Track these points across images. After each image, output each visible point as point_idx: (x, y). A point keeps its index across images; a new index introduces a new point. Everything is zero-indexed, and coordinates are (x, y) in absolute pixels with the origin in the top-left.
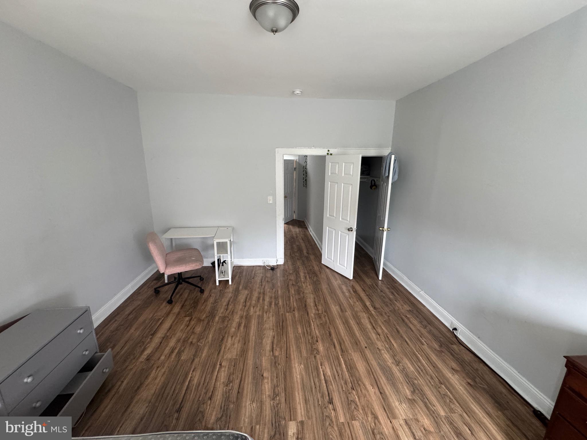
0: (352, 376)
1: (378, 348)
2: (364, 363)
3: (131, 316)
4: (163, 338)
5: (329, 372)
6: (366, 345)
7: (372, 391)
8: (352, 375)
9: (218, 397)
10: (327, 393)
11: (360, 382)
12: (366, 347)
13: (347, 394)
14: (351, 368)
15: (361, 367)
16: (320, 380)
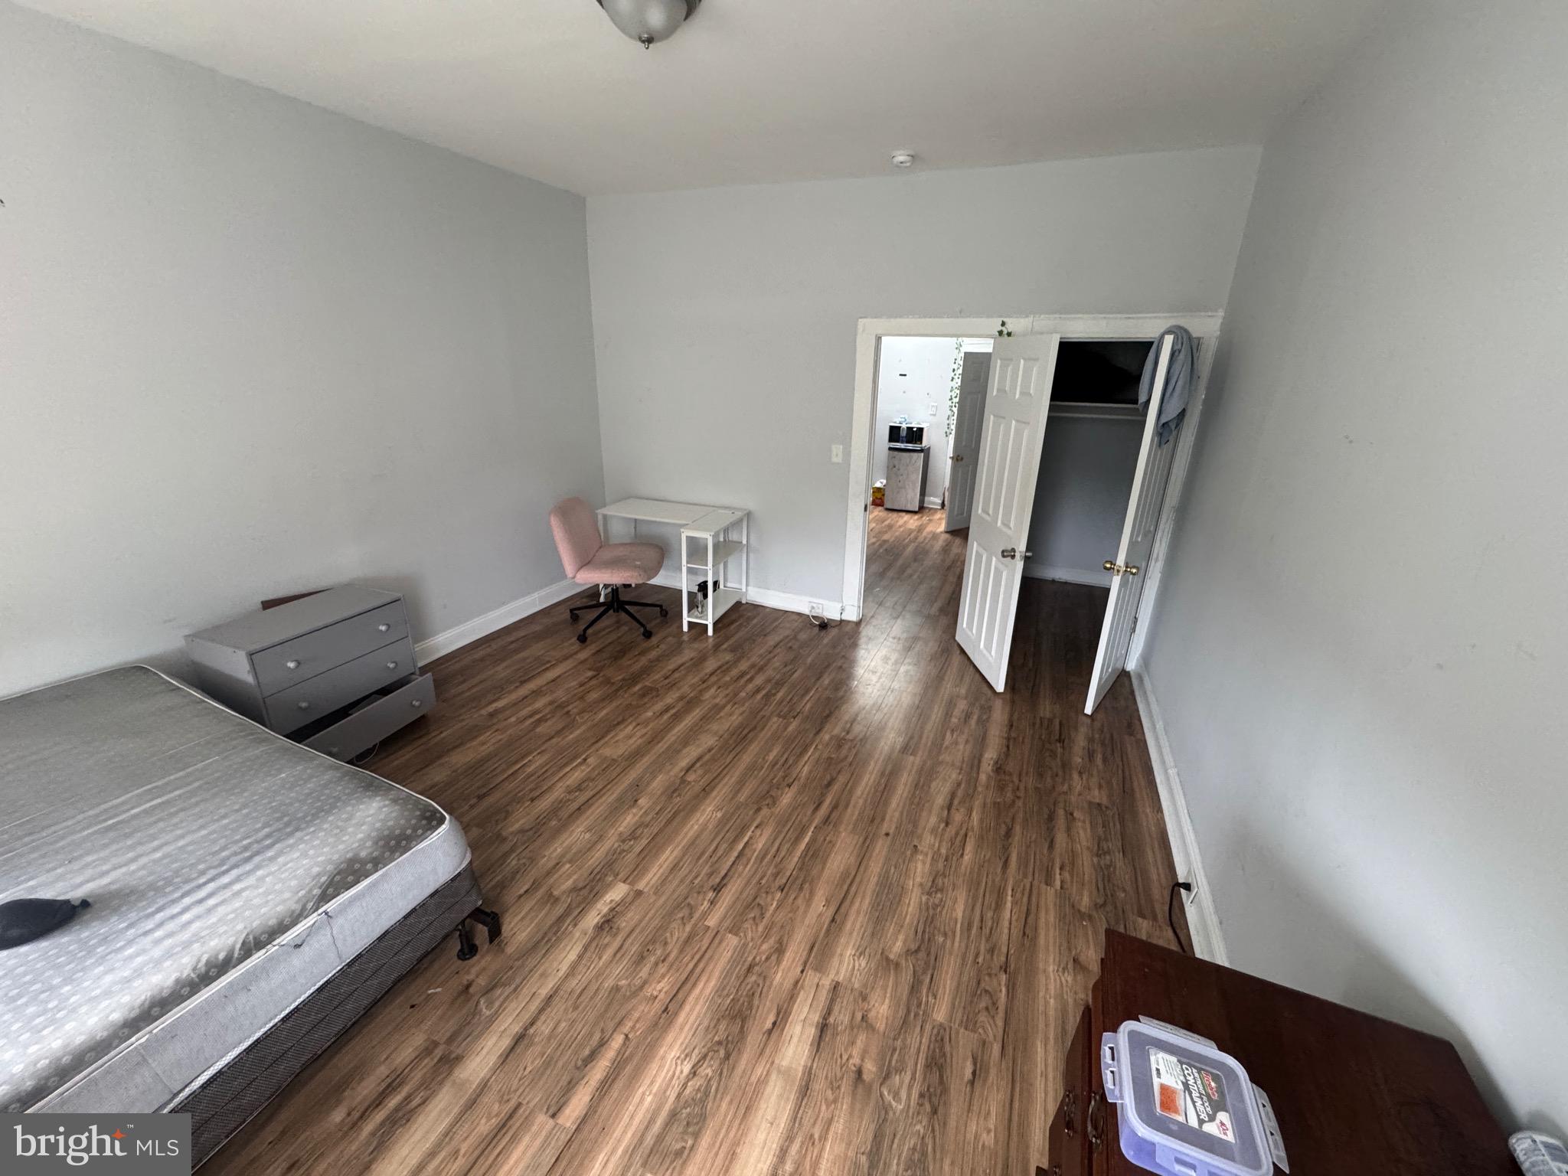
0: (801, 869)
1: (915, 846)
2: (852, 859)
3: (513, 646)
4: (533, 692)
5: (760, 845)
6: (891, 832)
7: (819, 907)
8: (803, 865)
9: (545, 804)
10: (723, 873)
11: (806, 886)
12: (887, 834)
13: (762, 890)
14: (815, 855)
15: (839, 860)
16: (731, 847)
